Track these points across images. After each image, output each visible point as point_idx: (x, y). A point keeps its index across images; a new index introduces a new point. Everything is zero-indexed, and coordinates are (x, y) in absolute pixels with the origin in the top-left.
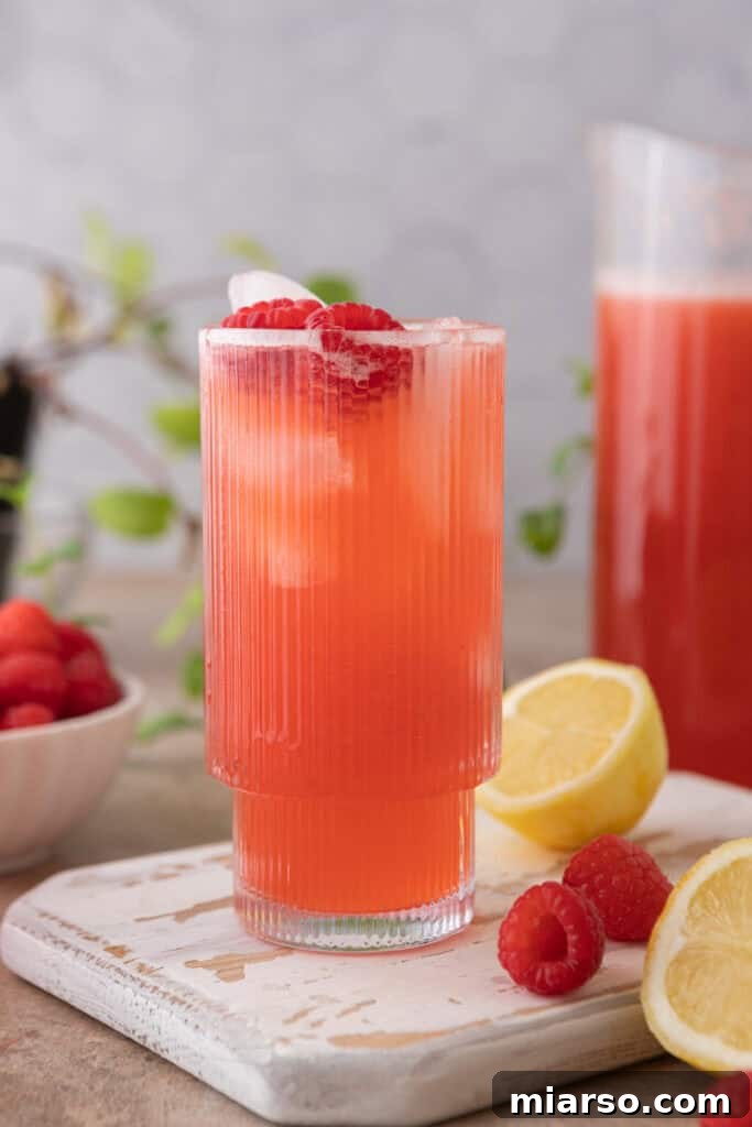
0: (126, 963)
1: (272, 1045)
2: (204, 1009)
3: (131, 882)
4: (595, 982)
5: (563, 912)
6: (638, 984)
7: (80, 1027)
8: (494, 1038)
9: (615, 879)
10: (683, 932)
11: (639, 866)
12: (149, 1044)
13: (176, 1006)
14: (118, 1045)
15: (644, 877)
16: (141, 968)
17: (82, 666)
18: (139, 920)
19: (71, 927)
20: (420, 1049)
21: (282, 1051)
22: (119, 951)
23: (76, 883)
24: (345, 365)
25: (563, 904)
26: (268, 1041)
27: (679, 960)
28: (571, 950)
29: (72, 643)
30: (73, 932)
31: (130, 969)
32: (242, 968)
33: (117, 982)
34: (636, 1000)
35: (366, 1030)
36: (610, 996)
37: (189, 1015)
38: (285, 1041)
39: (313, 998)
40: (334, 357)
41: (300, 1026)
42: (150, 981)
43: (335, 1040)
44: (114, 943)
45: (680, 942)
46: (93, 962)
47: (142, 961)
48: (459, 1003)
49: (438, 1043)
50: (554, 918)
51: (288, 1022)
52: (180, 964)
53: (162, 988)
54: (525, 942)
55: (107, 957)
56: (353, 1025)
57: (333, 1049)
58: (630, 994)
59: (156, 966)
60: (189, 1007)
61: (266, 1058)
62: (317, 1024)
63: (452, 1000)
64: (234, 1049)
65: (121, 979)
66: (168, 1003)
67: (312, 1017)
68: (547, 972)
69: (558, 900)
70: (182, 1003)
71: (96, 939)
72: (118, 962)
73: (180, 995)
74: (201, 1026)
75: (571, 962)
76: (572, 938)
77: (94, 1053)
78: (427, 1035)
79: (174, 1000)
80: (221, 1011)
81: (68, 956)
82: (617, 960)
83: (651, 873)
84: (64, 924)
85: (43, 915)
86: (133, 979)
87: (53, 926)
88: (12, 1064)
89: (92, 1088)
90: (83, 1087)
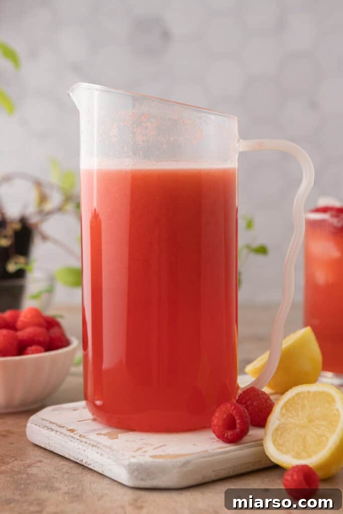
0: (75, 434)
1: (129, 458)
2: (104, 448)
3: (75, 409)
4: (246, 439)
5: (234, 412)
6: (262, 440)
7: (57, 460)
8: (209, 456)
9: (255, 403)
10: (278, 420)
11: (264, 398)
12: (83, 463)
13: (94, 448)
14: (72, 465)
15: (266, 402)
16: (80, 436)
17: (54, 331)
18: (79, 421)
19: (53, 423)
20: (183, 459)
21: (133, 460)
22: (72, 431)
23: (54, 410)
25: (234, 409)
27: (277, 429)
28: (238, 426)
29: (51, 324)
30: (55, 425)
31: (77, 437)
32: (117, 435)
33: (72, 441)
34: (262, 445)
35: (163, 454)
37: (99, 451)
38: (134, 457)
39: (144, 444)
41: (139, 452)
42: (83, 439)
43: (151, 457)
44: (70, 428)
45: (277, 423)
46: (62, 435)
47: (79, 433)
48: (197, 445)
49: (189, 458)
50: (232, 415)
51: (136, 451)
52: (94, 435)
53: (89, 442)
54: (221, 423)
55: (68, 433)
56: (158, 452)
57: (151, 460)
58: (260, 443)
59: (86, 435)
60: (99, 447)
61: (127, 462)
62: (145, 452)
64: (115, 461)
65: (73, 440)
66: (90, 447)
67: (143, 450)
68: (229, 434)
69: (232, 408)
70: (96, 446)
71: (63, 427)
72: (72, 434)
73: (95, 444)
74: (103, 453)
75: (238, 430)
76: (238, 421)
78: (185, 455)
79: (93, 446)
80: (110, 448)
81: (53, 433)
82: (254, 432)
83: (268, 401)
84: (51, 422)
85: (43, 420)
86: (78, 439)
87: (48, 425)
88: (34, 471)
89: (63, 478)
90: (60, 477)
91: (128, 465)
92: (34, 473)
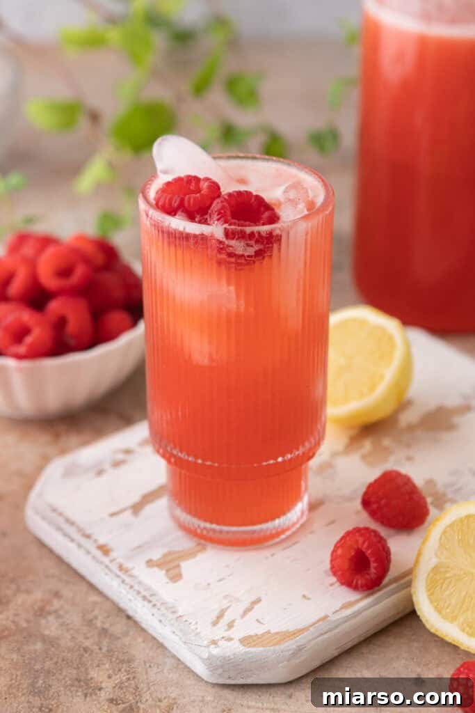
0: (112, 561)
1: (208, 646)
2: (163, 609)
3: (99, 471)
4: (386, 581)
6: (408, 574)
8: (331, 630)
10: (436, 555)
11: (407, 492)
13: (146, 603)
16: (121, 567)
18: (113, 515)
19: (72, 524)
20: (290, 645)
21: (215, 651)
22: (105, 550)
24: (238, 246)
26: (205, 643)
28: (373, 571)
31: (114, 567)
32: (178, 566)
35: (260, 630)
36: (394, 585)
37: (155, 611)
38: (214, 642)
39: (225, 597)
40: (233, 243)
41: (220, 631)
42: (128, 580)
43: (245, 641)
44: (102, 541)
45: (434, 560)
46: (90, 556)
47: (118, 560)
48: (309, 599)
49: (301, 639)
50: (361, 551)
51: (215, 623)
52: (143, 565)
53: (136, 587)
54: (346, 566)
55: (98, 554)
57: (242, 649)
59: (130, 567)
60: (154, 605)
61: (206, 655)
62: (230, 626)
63: (304, 596)
64: (185, 643)
65: (109, 574)
66: (140, 599)
67: (227, 619)
68: (359, 582)
70: (150, 601)
71: (88, 537)
72: (106, 560)
73: (147, 594)
74: (163, 621)
75: (373, 575)
76: (373, 565)
77: (96, 613)
78: (294, 634)
79: (144, 598)
80: (174, 612)
81: (72, 546)
83: (414, 496)
84: (68, 521)
85: (54, 510)
86: (118, 576)
87: (61, 521)
88: (51, 627)
89: (100, 649)
90: (96, 648)
91: (208, 659)
92: (53, 634)
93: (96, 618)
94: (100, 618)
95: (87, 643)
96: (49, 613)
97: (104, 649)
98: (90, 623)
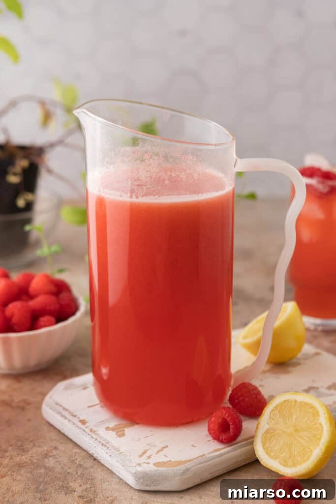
0: (86, 427)
1: (135, 466)
2: (112, 449)
3: (85, 387)
4: (239, 439)
6: (253, 437)
8: (206, 462)
9: (246, 399)
10: (268, 423)
11: (254, 394)
12: (95, 456)
13: (103, 447)
15: (256, 398)
16: (91, 430)
18: (89, 407)
19: (67, 410)
20: (182, 467)
21: (139, 469)
22: (83, 422)
23: (67, 388)
26: (134, 465)
27: (267, 432)
28: (231, 430)
30: (67, 413)
31: (88, 430)
32: (124, 430)
33: (83, 434)
35: (166, 460)
36: (244, 442)
37: (108, 451)
38: (139, 465)
39: (148, 445)
41: (144, 459)
42: (94, 436)
43: (156, 464)
44: (82, 418)
45: (267, 427)
46: (75, 426)
47: (90, 427)
48: (195, 447)
49: (188, 465)
50: (226, 420)
51: (140, 456)
52: (104, 429)
53: (99, 439)
54: (216, 427)
55: (80, 424)
56: (161, 458)
57: (156, 468)
59: (96, 430)
60: (108, 448)
61: (134, 471)
62: (149, 457)
63: (193, 446)
64: (123, 466)
65: (85, 434)
66: (101, 446)
67: (148, 454)
68: (224, 437)
70: (106, 446)
71: (75, 416)
72: (83, 427)
73: (104, 442)
74: (112, 455)
75: (232, 434)
76: (231, 427)
77: (76, 457)
78: (184, 462)
79: (103, 445)
80: (118, 451)
81: (66, 421)
82: (248, 425)
83: (259, 396)
84: (64, 409)
85: (57, 404)
86: (89, 435)
87: (61, 409)
88: (50, 462)
89: (77, 473)
90: (75, 473)
91: (135, 473)
92: (50, 466)
93: (77, 459)
94: (78, 459)
95: (69, 471)
96: (50, 456)
97: (79, 473)
98: (73, 462)
